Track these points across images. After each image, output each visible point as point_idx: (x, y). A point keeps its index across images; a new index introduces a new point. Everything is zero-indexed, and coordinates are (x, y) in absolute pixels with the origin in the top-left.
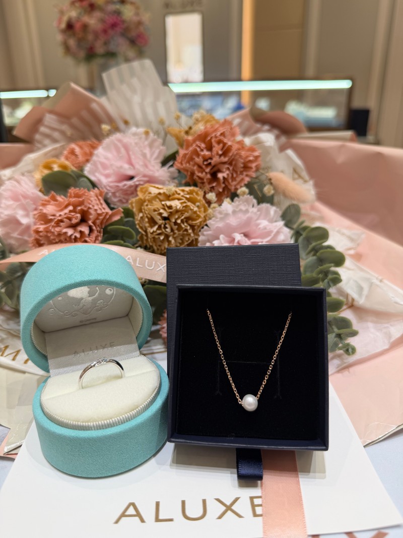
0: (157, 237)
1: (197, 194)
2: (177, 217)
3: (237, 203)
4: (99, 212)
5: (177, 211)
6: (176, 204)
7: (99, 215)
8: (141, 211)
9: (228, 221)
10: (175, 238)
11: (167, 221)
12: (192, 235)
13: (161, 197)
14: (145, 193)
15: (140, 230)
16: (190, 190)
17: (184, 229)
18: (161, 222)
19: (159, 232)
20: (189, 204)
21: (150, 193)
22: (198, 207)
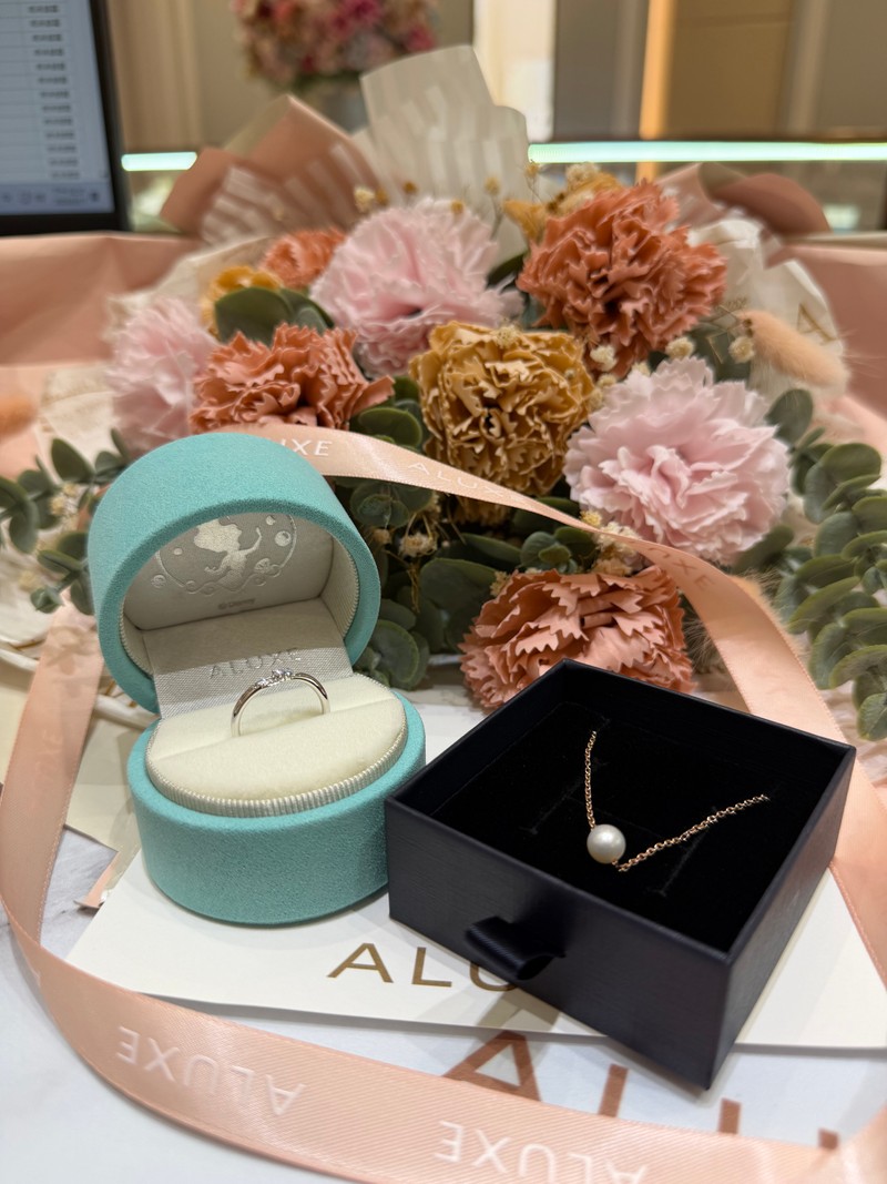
0: (467, 446)
1: (569, 348)
2: (517, 400)
3: (666, 373)
4: (342, 381)
5: (519, 388)
6: (518, 370)
7: (341, 388)
8: (434, 383)
9: (640, 416)
10: (508, 452)
11: (493, 411)
12: (550, 446)
13: (484, 353)
14: (446, 342)
15: (430, 428)
16: (553, 339)
17: (532, 431)
18: (478, 410)
19: (473, 434)
20: (548, 370)
21: (459, 342)
22: (570, 378)
